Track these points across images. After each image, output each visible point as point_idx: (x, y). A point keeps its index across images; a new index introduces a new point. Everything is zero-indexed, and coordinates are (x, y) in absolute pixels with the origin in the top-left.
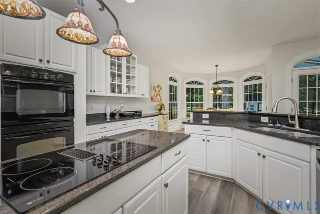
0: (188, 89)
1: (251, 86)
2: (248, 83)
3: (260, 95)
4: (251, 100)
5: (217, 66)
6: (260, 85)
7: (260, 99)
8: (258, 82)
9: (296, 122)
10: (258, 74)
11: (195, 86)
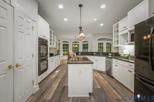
0: (63, 44)
1: (85, 44)
2: (84, 43)
3: (88, 47)
4: (85, 49)
5: (75, 37)
6: (88, 44)
7: (88, 49)
8: (87, 43)
9: (101, 54)
10: (87, 41)
11: (66, 43)
